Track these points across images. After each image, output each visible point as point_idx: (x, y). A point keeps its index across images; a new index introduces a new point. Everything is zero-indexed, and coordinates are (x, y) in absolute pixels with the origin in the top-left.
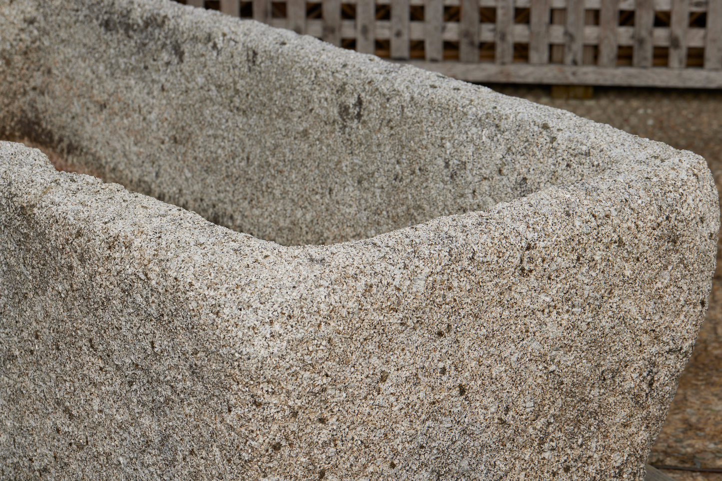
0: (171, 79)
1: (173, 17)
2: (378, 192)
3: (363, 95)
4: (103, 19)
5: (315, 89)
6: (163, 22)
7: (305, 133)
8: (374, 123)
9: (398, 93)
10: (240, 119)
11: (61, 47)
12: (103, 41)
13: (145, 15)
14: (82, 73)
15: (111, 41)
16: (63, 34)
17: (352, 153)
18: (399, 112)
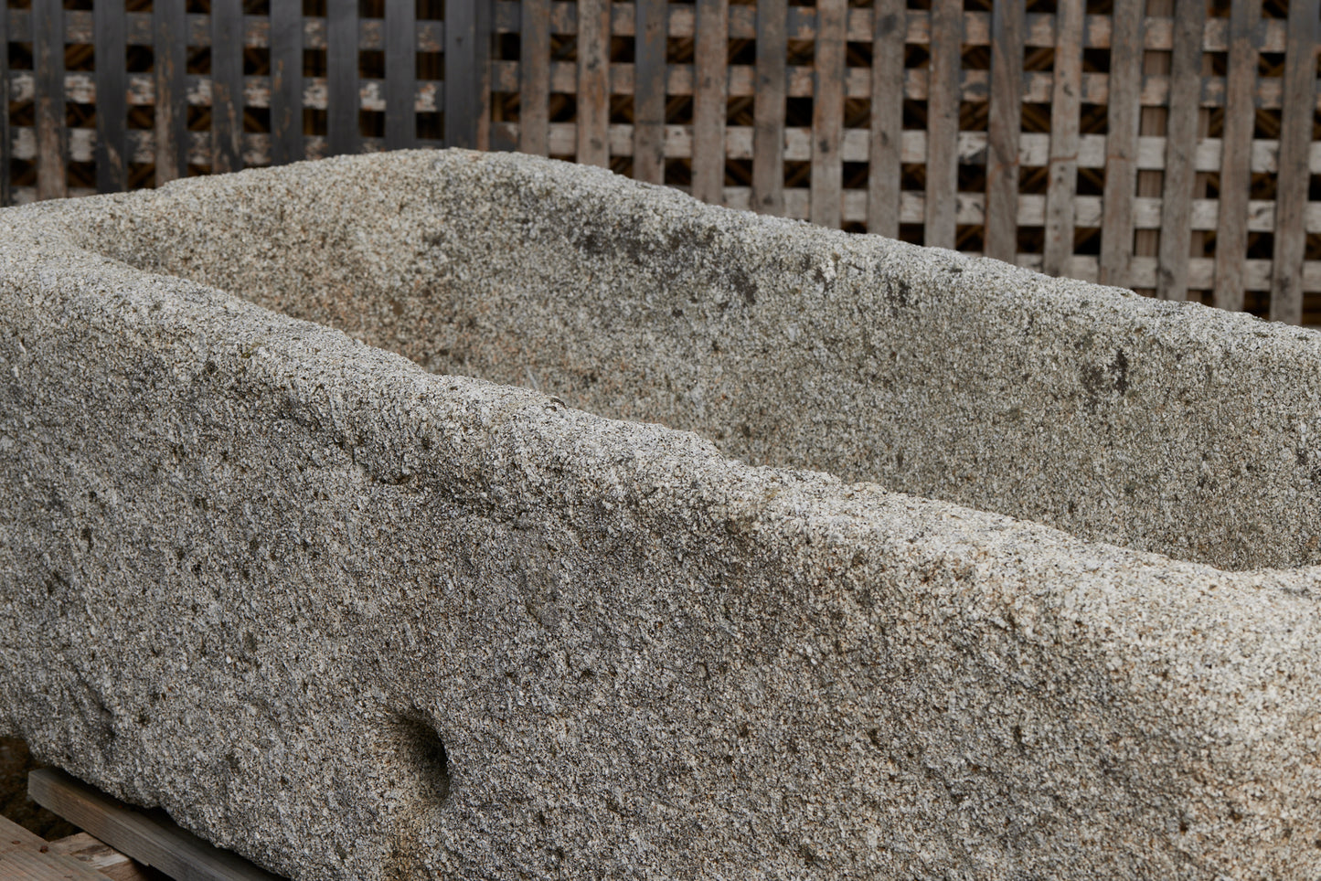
0: (733, 331)
1: (727, 230)
2: (1167, 507)
3: (1128, 350)
4: (582, 234)
5: (1031, 342)
6: (710, 237)
7: (1015, 414)
8: (1152, 395)
9: (1198, 346)
10: (880, 395)
11: (494, 282)
12: (583, 271)
13: (671, 227)
14: (541, 324)
15: (600, 270)
16: (497, 261)
17: (1111, 444)
18: (1201, 377)
